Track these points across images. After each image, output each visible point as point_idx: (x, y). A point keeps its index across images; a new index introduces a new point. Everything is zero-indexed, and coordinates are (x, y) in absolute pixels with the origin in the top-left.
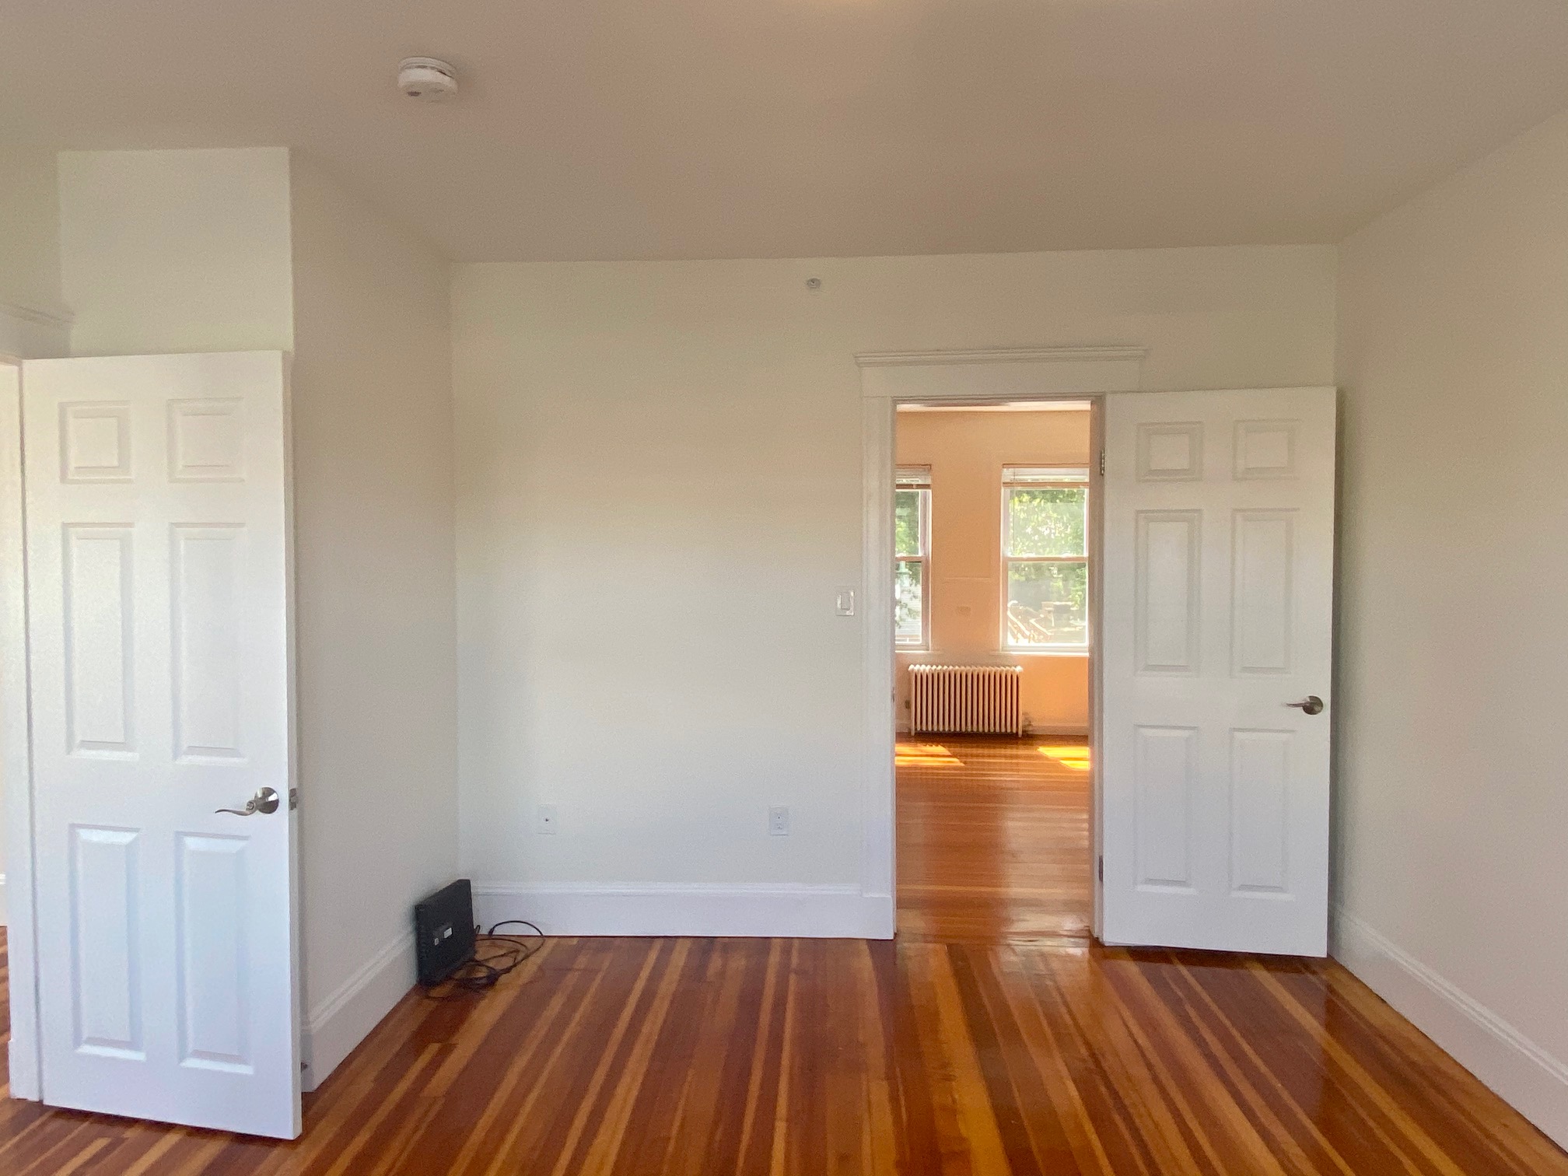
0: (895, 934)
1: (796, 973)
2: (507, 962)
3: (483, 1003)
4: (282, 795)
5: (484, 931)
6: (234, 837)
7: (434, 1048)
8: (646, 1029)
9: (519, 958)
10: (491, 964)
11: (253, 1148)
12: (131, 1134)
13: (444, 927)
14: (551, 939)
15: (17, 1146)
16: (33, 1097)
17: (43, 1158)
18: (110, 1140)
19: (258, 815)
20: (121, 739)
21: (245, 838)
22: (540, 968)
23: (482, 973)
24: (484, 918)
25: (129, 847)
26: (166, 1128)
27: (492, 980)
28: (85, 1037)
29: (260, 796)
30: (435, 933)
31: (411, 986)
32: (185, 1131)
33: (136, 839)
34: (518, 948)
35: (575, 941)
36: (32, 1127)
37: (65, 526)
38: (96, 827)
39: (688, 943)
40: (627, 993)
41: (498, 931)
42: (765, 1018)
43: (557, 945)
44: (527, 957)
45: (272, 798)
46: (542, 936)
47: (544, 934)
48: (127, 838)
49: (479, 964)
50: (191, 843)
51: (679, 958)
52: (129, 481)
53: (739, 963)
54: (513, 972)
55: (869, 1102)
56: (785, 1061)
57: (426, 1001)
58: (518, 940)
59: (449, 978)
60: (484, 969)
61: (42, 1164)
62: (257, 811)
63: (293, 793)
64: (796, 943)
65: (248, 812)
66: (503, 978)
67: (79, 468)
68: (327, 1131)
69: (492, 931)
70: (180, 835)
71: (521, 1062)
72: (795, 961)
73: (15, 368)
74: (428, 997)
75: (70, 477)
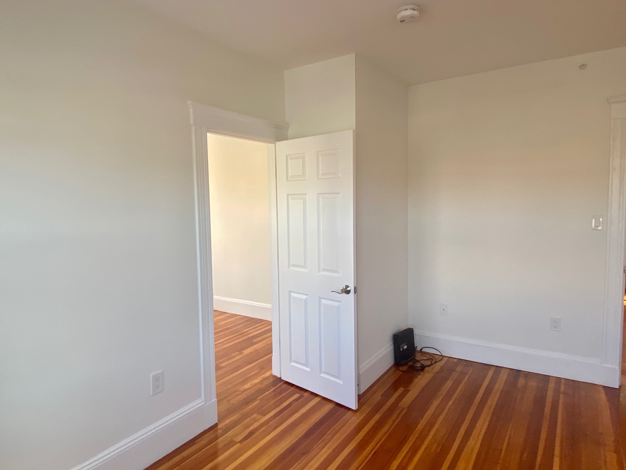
0: (620, 386)
1: (564, 393)
2: (428, 363)
3: (420, 377)
4: (351, 288)
5: (419, 349)
6: (336, 301)
7: (401, 390)
8: (489, 402)
9: (433, 362)
10: (422, 362)
11: (343, 409)
12: (306, 394)
13: (404, 344)
14: (446, 357)
15: (274, 391)
16: (279, 376)
17: (281, 396)
18: (300, 395)
19: (344, 295)
20: (303, 264)
21: (340, 302)
22: (441, 368)
23: (418, 365)
24: (419, 344)
25: (306, 300)
26: (316, 395)
27: (423, 368)
28: (293, 360)
29: (344, 288)
30: (401, 346)
31: (393, 364)
32: (321, 398)
33: (307, 298)
34: (433, 359)
35: (456, 360)
36: (278, 385)
37: (288, 195)
38: (296, 293)
39: (508, 371)
40: (480, 386)
41: (424, 350)
42: (547, 410)
43: (448, 360)
44: (435, 362)
45: (348, 289)
46: (442, 355)
47: (443, 355)
48: (304, 297)
49: (418, 361)
50: (323, 301)
51: (503, 377)
52: (306, 180)
53: (533, 384)
54: (431, 367)
55: (606, 462)
56: (559, 430)
57: (398, 371)
58: (432, 355)
59: (406, 364)
60: (419, 363)
61: (281, 398)
62: (344, 293)
63: (355, 288)
64: (563, 381)
65: (341, 293)
66: (426, 369)
67: (292, 176)
68: (367, 409)
69: (421, 350)
70: (320, 298)
71: (436, 403)
72: (562, 388)
73: (274, 145)
74: (399, 370)
75: (289, 179)
